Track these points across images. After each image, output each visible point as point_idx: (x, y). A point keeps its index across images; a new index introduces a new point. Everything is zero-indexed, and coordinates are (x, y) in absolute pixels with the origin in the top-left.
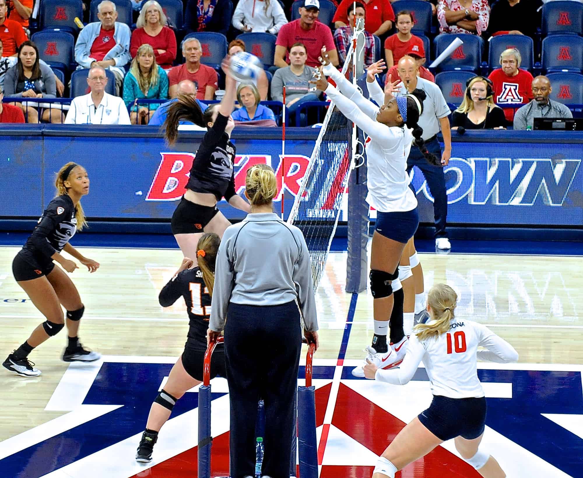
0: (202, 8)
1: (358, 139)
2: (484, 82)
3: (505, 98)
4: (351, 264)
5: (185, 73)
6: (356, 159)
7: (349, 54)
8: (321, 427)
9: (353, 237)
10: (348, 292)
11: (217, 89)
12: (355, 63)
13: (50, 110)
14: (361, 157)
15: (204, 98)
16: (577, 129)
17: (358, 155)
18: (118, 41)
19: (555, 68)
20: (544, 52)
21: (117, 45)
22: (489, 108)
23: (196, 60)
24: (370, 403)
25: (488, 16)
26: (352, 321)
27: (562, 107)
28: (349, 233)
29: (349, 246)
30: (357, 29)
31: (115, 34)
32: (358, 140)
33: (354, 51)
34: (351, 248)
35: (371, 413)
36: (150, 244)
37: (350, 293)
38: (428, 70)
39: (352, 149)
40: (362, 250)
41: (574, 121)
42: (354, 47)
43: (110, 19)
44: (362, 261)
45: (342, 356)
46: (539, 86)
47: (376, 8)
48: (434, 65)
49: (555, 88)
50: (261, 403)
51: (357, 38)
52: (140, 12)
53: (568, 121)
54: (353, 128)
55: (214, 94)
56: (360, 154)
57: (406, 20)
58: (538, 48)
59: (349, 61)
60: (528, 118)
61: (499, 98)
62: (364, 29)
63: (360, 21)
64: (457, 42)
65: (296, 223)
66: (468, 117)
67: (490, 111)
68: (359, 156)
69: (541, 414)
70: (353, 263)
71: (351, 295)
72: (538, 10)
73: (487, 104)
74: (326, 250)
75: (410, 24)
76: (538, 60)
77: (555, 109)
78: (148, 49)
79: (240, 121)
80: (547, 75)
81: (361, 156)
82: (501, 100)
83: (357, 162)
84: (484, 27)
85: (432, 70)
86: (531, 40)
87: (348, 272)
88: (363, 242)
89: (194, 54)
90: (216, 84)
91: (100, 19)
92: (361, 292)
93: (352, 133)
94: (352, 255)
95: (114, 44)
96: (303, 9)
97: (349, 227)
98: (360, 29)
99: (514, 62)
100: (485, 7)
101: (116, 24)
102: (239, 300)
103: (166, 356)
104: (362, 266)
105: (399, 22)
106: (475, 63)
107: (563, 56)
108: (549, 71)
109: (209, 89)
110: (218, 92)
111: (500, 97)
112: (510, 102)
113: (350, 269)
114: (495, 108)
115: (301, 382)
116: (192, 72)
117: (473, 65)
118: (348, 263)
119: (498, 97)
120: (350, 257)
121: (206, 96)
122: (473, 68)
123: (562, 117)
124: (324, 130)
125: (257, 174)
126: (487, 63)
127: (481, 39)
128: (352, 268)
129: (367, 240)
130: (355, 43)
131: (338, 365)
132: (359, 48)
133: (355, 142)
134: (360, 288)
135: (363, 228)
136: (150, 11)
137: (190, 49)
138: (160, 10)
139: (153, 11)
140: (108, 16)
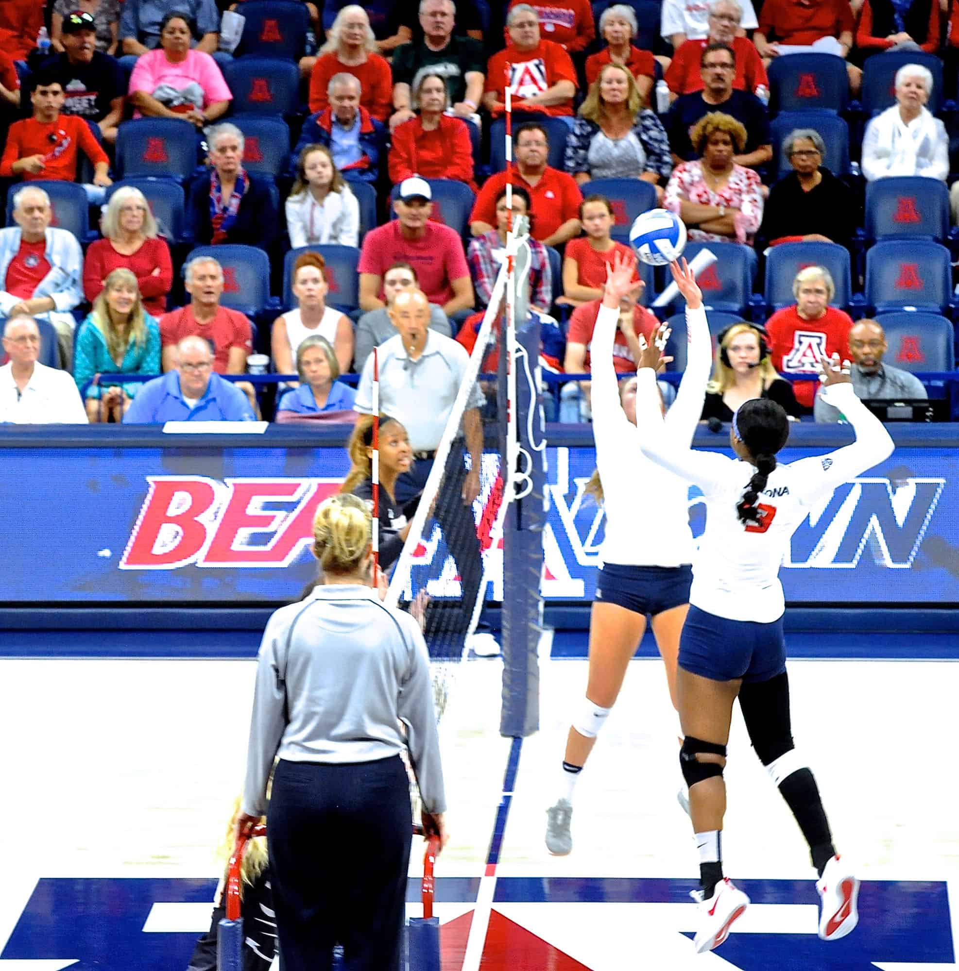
0: (219, 200)
1: (518, 443)
2: (753, 333)
3: (799, 362)
4: (508, 682)
5: (190, 323)
6: (515, 483)
9: (512, 629)
10: (504, 735)
11: (252, 353)
12: (510, 300)
14: (525, 480)
15: (225, 370)
16: (934, 419)
17: (519, 474)
18: (58, 264)
19: (890, 304)
20: (871, 274)
21: (55, 270)
22: (764, 381)
23: (213, 299)
24: (548, 946)
25: (760, 204)
26: (511, 790)
27: (906, 377)
28: (504, 623)
29: (505, 648)
30: (514, 235)
31: (48, 251)
32: (520, 447)
33: (509, 278)
34: (509, 652)
35: (551, 966)
36: (126, 649)
37: (509, 736)
38: (650, 312)
39: (508, 464)
40: (531, 656)
41: (926, 405)
42: (509, 270)
43: (40, 221)
44: (529, 677)
45: (493, 858)
46: (867, 339)
47: (550, 195)
48: (662, 301)
49: (893, 342)
50: (338, 952)
51: (514, 253)
52: (104, 209)
53: (916, 405)
54: (509, 425)
55: (246, 360)
56: (524, 473)
58: (858, 266)
61: (787, 361)
62: (528, 235)
64: (705, 257)
66: (725, 400)
67: (767, 387)
68: (522, 476)
69: (873, 963)
70: (512, 680)
71: (509, 741)
73: (762, 374)
75: (607, 218)
76: (858, 288)
77: (894, 383)
79: (297, 412)
80: (877, 317)
81: (525, 476)
82: (790, 365)
83: (519, 487)
84: (752, 225)
86: (844, 253)
87: (504, 698)
88: (532, 640)
89: (209, 287)
90: (249, 343)
91: (18, 222)
92: (528, 734)
93: (506, 433)
94: (512, 665)
95: (49, 268)
96: (400, 203)
97: (504, 611)
98: (520, 235)
99: (823, 293)
101: (49, 232)
102: (293, 753)
103: (160, 863)
104: (529, 687)
105: (585, 216)
106: (740, 296)
107: (907, 280)
108: (881, 310)
109: (236, 353)
110: (253, 359)
111: (789, 358)
112: (807, 369)
113: (507, 691)
114: (777, 381)
115: (413, 910)
116: (204, 322)
117: (735, 301)
118: (503, 680)
119: (785, 358)
120: (508, 668)
121: (230, 365)
122: (736, 306)
123: (906, 396)
125: (326, 515)
126: (763, 295)
127: (750, 251)
128: (511, 690)
129: (538, 635)
130: (510, 262)
131: (486, 875)
132: (519, 271)
133: (513, 448)
134: (527, 726)
135: (532, 613)
136: (129, 208)
137: (203, 278)
138: (146, 206)
139: (134, 208)
140: (37, 214)
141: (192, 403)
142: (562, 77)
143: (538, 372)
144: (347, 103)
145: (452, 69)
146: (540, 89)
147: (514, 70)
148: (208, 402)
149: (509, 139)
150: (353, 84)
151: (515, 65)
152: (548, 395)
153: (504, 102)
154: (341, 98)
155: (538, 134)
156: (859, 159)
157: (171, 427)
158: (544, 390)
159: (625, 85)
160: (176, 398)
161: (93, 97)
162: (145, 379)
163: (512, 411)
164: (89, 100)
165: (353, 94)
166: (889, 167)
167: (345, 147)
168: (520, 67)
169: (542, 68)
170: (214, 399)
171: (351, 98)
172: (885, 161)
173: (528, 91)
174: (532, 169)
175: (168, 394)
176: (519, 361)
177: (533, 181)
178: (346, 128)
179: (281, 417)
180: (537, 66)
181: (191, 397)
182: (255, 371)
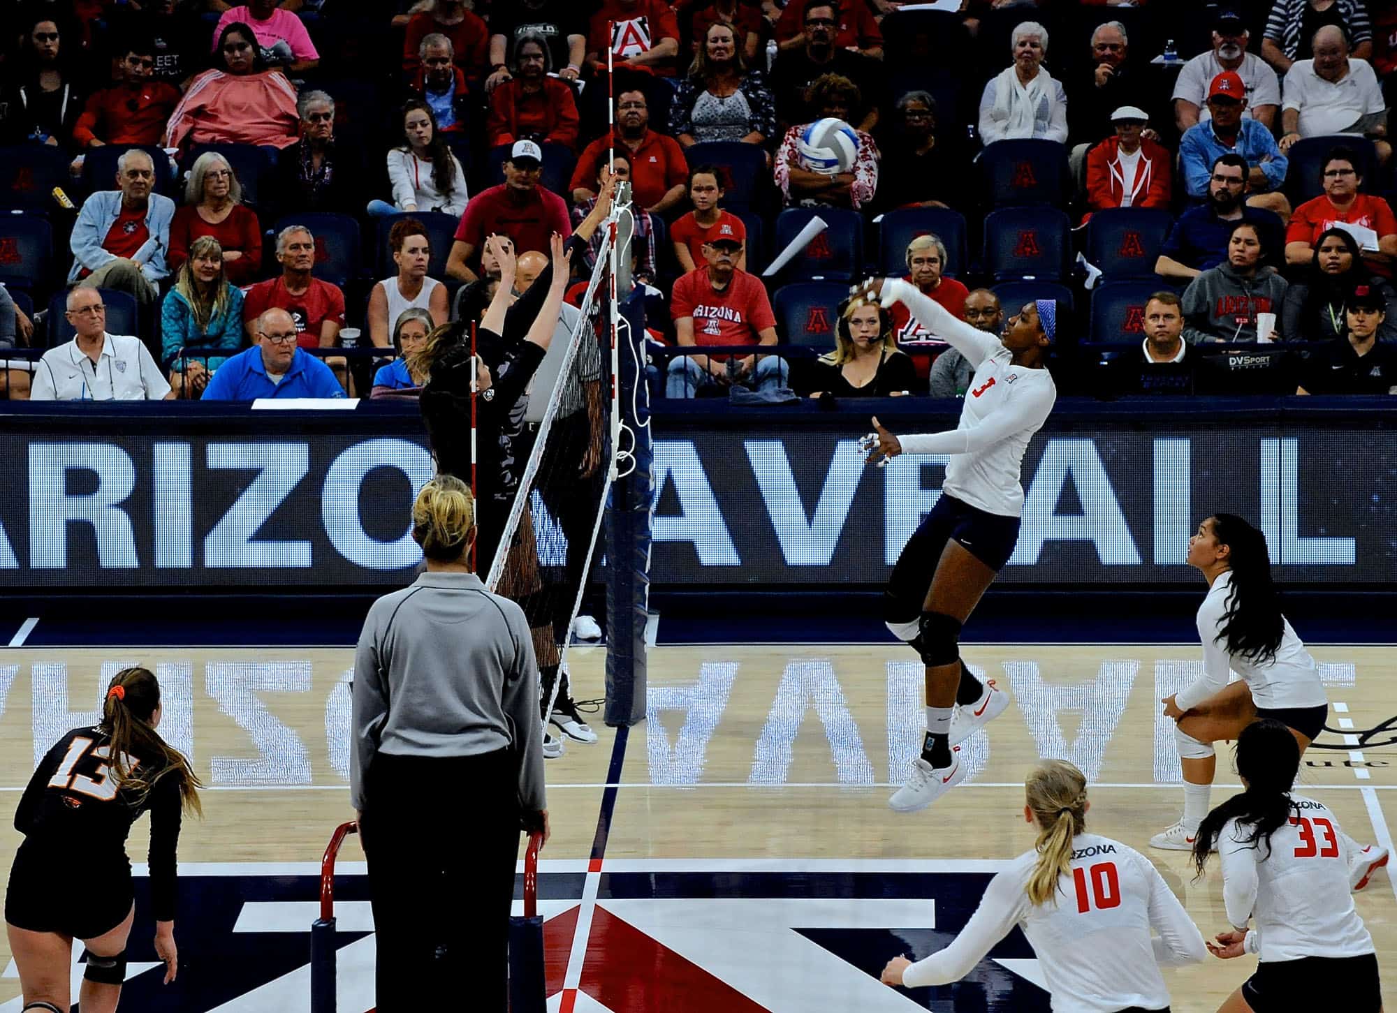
1: (622, 420)
3: (914, 334)
4: (612, 669)
5: (282, 294)
6: (618, 461)
7: (602, 252)
8: (560, 995)
9: (616, 614)
10: (608, 725)
11: (345, 326)
12: (613, 270)
13: (7, 374)
14: (628, 458)
15: (318, 342)
17: (623, 452)
18: (153, 233)
19: (1008, 272)
21: (152, 239)
22: (884, 354)
25: (875, 172)
26: (617, 782)
28: (609, 607)
29: (609, 633)
30: (617, 202)
31: (147, 217)
32: (624, 423)
33: (612, 247)
34: (613, 638)
35: (658, 964)
37: (613, 726)
39: (611, 442)
40: (636, 642)
42: (612, 238)
43: (143, 186)
44: (635, 664)
45: (597, 854)
46: (981, 307)
48: (770, 271)
51: (618, 220)
52: (187, 175)
54: (613, 400)
55: (338, 334)
56: (628, 451)
57: (705, 185)
58: (974, 232)
59: (603, 266)
60: (958, 374)
61: (902, 334)
62: (631, 202)
63: (622, 187)
64: (816, 224)
65: (502, 590)
66: (843, 373)
67: (885, 361)
68: (625, 454)
70: (617, 667)
71: (615, 729)
72: (975, 161)
73: (882, 347)
74: (563, 642)
75: (716, 190)
76: (975, 257)
78: (212, 246)
79: (391, 388)
81: (629, 454)
82: (905, 337)
83: (623, 466)
84: (868, 197)
85: (767, 280)
86: (962, 219)
87: (608, 684)
88: (637, 625)
89: (304, 256)
90: (342, 316)
91: (120, 184)
92: (634, 724)
93: (609, 410)
94: (616, 652)
95: (147, 236)
96: (510, 164)
98: (623, 202)
99: (936, 262)
100: (869, 152)
101: (152, 197)
102: (394, 747)
103: (249, 860)
104: (635, 675)
105: (693, 188)
106: (854, 265)
108: (998, 278)
109: (329, 327)
110: (346, 332)
111: (904, 330)
112: (923, 340)
113: (611, 678)
114: (896, 355)
116: (296, 294)
117: (847, 270)
118: (607, 666)
119: (900, 331)
120: (611, 653)
121: (322, 340)
122: (850, 276)
124: (555, 405)
125: (427, 498)
126: (877, 264)
128: (616, 677)
129: (645, 620)
130: (613, 231)
131: (590, 870)
132: (622, 240)
133: (617, 426)
134: (632, 715)
135: (638, 596)
136: (214, 174)
137: (296, 247)
138: (231, 170)
139: (219, 173)
140: (140, 178)
141: (277, 379)
142: (668, 35)
143: (643, 345)
144: (440, 66)
145: (551, 29)
146: (644, 49)
147: (617, 29)
148: (294, 377)
149: (611, 99)
150: (445, 44)
151: (618, 24)
152: (653, 369)
153: (607, 62)
154: (433, 61)
155: (639, 96)
156: (976, 121)
157: (260, 404)
158: (648, 363)
159: (730, 44)
160: (260, 374)
161: (175, 57)
162: (228, 353)
163: (616, 386)
164: (173, 59)
165: (446, 56)
166: (1006, 129)
167: (439, 111)
168: (623, 25)
169: (646, 25)
170: (300, 374)
171: (444, 61)
172: (1001, 124)
173: (632, 50)
174: (633, 133)
175: (250, 369)
176: (623, 333)
177: (635, 146)
178: (440, 91)
179: (375, 393)
180: (641, 24)
181: (274, 373)
182: (347, 345)
